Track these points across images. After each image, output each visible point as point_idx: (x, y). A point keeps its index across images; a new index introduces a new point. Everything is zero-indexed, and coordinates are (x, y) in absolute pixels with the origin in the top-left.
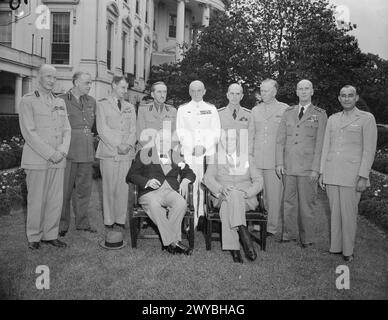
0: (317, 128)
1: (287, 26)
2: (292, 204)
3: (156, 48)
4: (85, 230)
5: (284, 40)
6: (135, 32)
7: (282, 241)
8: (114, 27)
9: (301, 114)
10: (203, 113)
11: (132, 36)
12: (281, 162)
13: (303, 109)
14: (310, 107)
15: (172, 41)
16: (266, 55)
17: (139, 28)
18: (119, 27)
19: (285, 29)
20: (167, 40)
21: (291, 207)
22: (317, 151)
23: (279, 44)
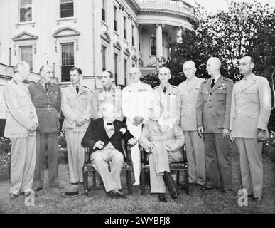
0: (226, 94)
1: (245, 37)
2: (212, 158)
3: (142, 64)
4: (55, 187)
5: (243, 48)
6: (124, 53)
7: (206, 189)
8: (107, 50)
9: (213, 85)
10: (140, 90)
11: (122, 57)
12: (200, 124)
13: (214, 80)
14: (220, 78)
15: (154, 58)
16: (229, 62)
17: (127, 50)
18: (111, 50)
19: (243, 40)
20: (150, 57)
21: (212, 160)
22: (227, 112)
23: (239, 51)
